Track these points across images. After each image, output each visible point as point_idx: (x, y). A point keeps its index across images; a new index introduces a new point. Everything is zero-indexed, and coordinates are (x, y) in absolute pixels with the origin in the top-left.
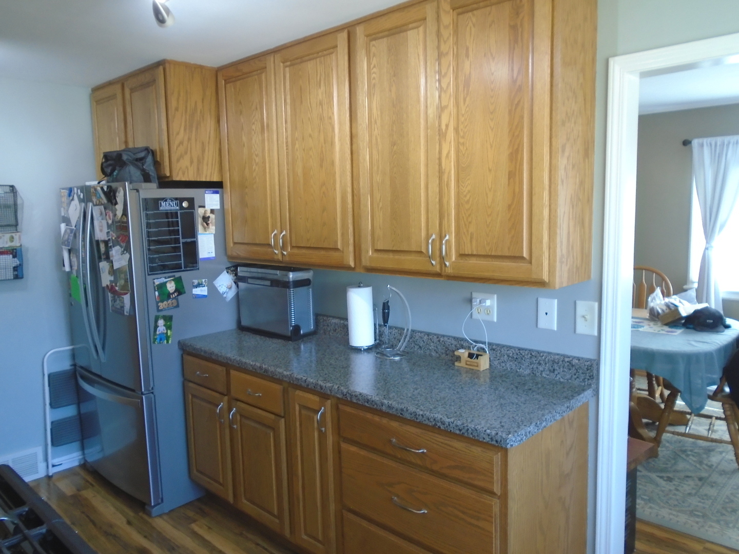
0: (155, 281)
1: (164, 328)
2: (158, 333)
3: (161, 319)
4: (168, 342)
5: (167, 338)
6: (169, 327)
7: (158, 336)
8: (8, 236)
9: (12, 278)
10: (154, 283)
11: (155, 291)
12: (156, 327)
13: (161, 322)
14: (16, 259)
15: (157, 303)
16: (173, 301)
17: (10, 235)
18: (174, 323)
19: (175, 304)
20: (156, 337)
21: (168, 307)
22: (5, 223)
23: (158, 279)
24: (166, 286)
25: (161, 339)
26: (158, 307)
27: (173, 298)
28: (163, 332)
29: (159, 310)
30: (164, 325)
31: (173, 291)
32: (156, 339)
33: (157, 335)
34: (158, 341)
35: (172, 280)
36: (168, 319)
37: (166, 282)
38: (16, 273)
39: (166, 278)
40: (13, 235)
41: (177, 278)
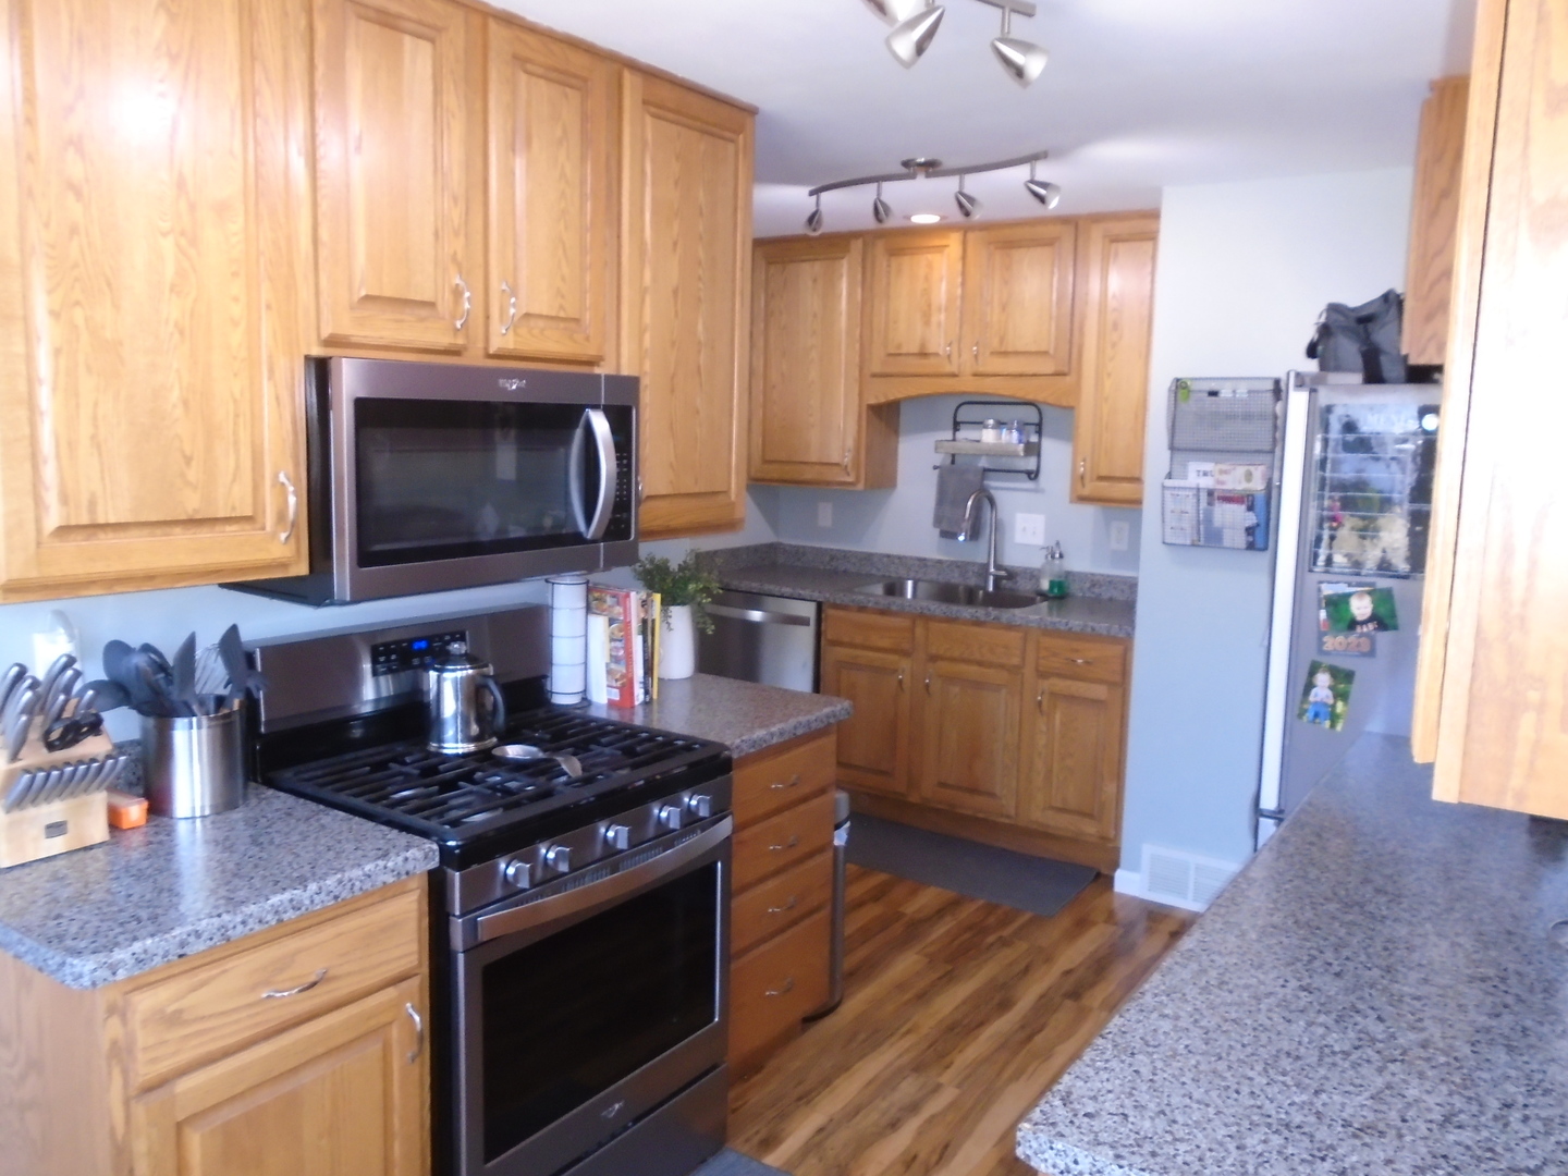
0: (1323, 586)
1: (1330, 693)
2: (1312, 698)
3: (1324, 672)
4: (1333, 726)
5: (1334, 718)
6: (1341, 695)
7: (1310, 707)
8: (1241, 471)
9: (1244, 546)
10: (1319, 590)
11: (1320, 608)
12: (1309, 686)
13: (1323, 679)
14: (1251, 513)
15: (1321, 635)
16: (1363, 640)
17: (1246, 468)
18: (1355, 689)
19: (1366, 648)
20: (1305, 706)
21: (1345, 650)
22: (1254, 448)
23: (1329, 582)
24: (1347, 603)
25: (1316, 715)
26: (1321, 643)
27: (1362, 635)
28: (1325, 700)
29: (1321, 651)
30: (1331, 688)
31: (1365, 617)
32: (1306, 711)
33: (1310, 703)
34: (1309, 715)
35: (1369, 593)
36: (1342, 677)
37: (1349, 595)
38: (1251, 539)
39: (1350, 585)
40: (1252, 468)
41: (1381, 590)
